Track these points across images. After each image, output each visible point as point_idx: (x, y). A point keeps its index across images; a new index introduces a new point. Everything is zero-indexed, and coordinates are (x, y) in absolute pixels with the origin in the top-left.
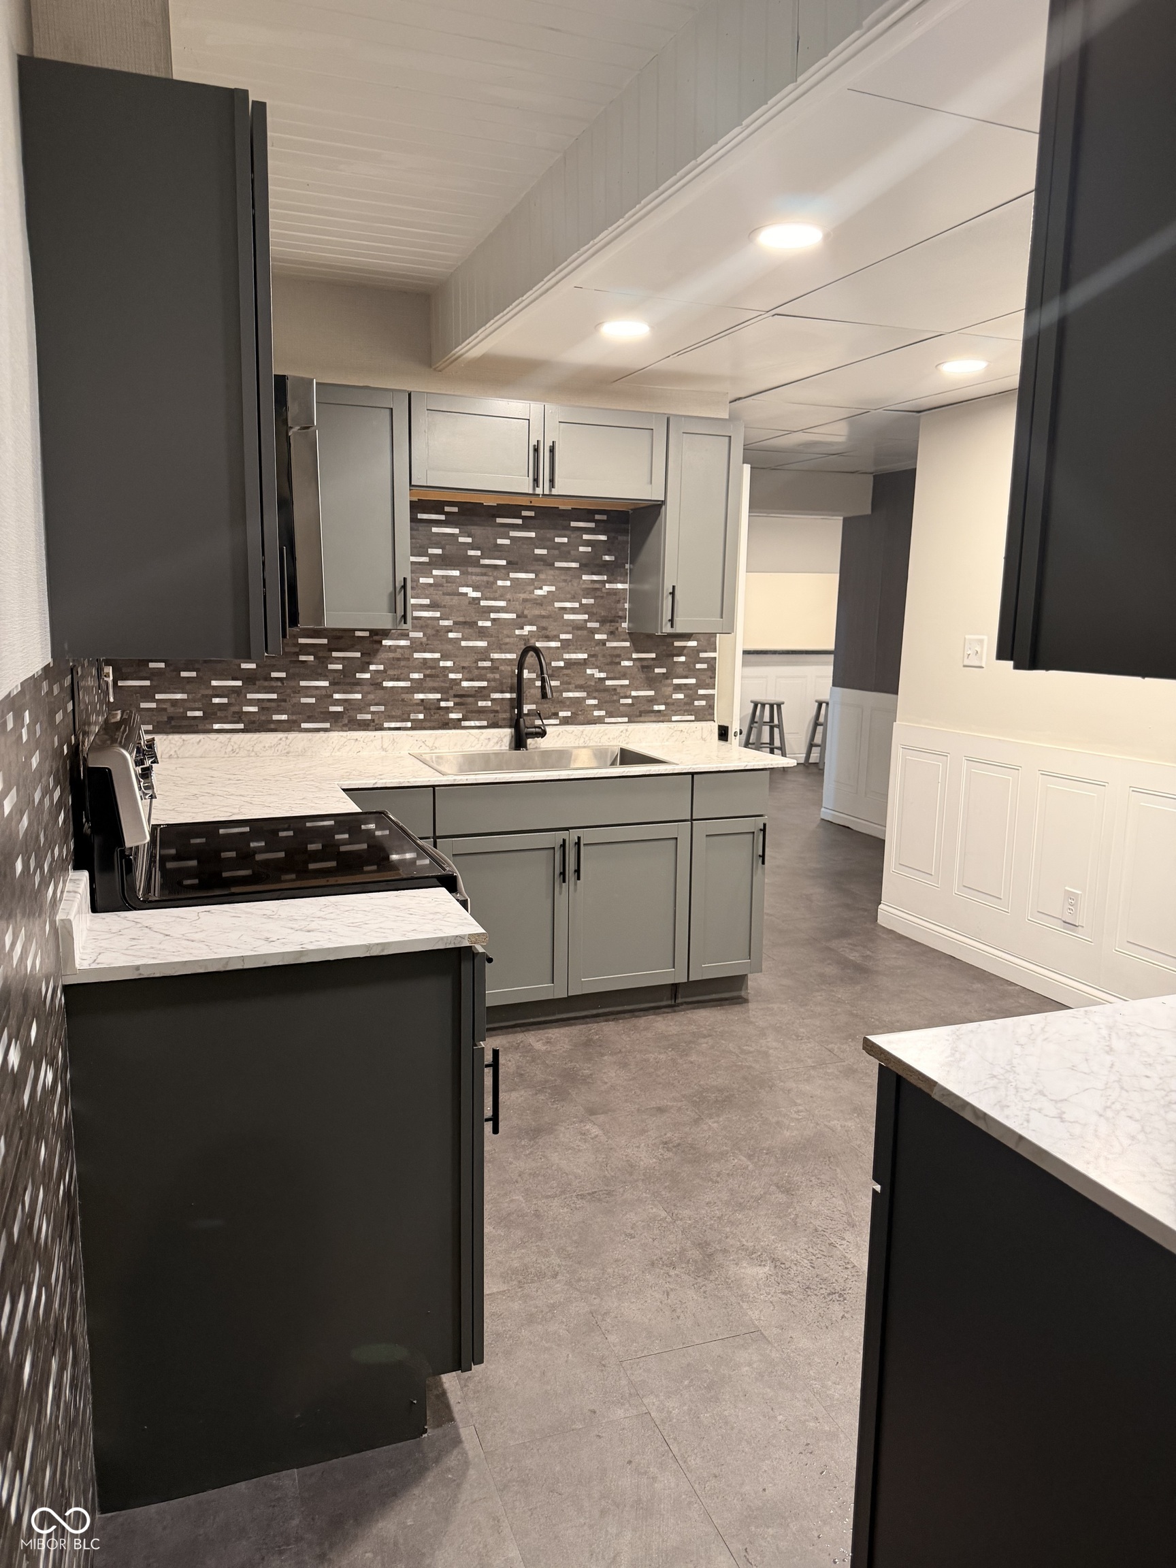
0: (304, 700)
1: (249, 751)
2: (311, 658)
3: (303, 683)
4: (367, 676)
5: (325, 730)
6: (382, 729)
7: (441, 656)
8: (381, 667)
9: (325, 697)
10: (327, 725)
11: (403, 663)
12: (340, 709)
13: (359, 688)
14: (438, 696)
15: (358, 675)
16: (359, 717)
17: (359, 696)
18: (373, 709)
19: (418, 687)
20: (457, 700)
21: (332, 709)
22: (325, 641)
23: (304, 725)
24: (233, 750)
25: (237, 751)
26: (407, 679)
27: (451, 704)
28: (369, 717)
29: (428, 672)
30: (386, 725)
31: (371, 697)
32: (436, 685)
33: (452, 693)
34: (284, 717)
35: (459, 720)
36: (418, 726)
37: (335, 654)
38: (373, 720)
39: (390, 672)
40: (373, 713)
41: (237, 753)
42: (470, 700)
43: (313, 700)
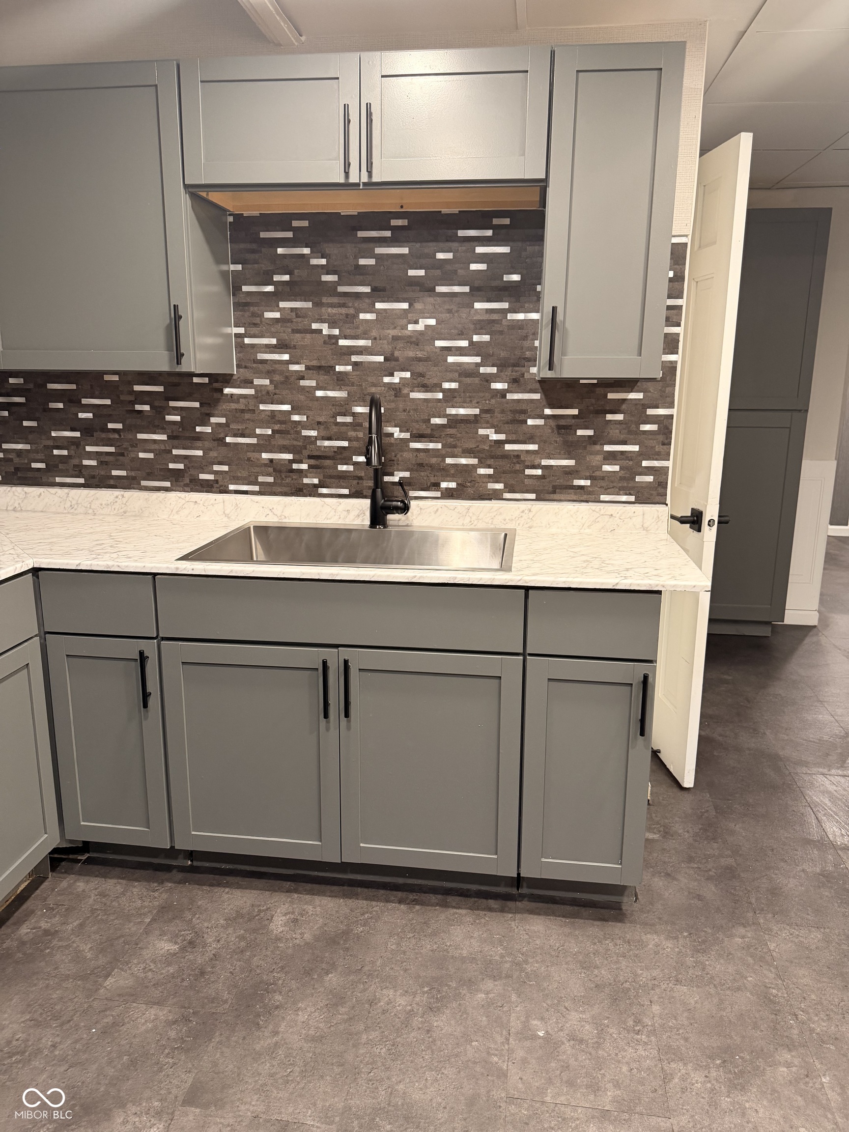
0: (142, 455)
1: (86, 507)
2: (147, 408)
3: (140, 436)
4: (208, 430)
5: (166, 489)
6: (227, 491)
7: (292, 408)
8: (223, 420)
9: (163, 452)
10: (167, 484)
11: (247, 416)
12: (181, 466)
13: (199, 444)
14: (290, 456)
15: (198, 429)
16: (203, 476)
17: (200, 453)
18: (216, 468)
19: (266, 444)
20: (312, 462)
21: (171, 466)
22: (160, 389)
23: (144, 483)
24: (71, 506)
25: (76, 507)
26: (253, 435)
27: (304, 466)
28: (211, 477)
29: (277, 427)
30: (232, 487)
31: (213, 454)
32: (286, 442)
33: (306, 453)
34: (123, 473)
35: (316, 486)
36: (266, 490)
37: (172, 404)
38: (216, 481)
39: (233, 426)
40: (216, 473)
41: (76, 510)
42: (328, 462)
43: (151, 456)
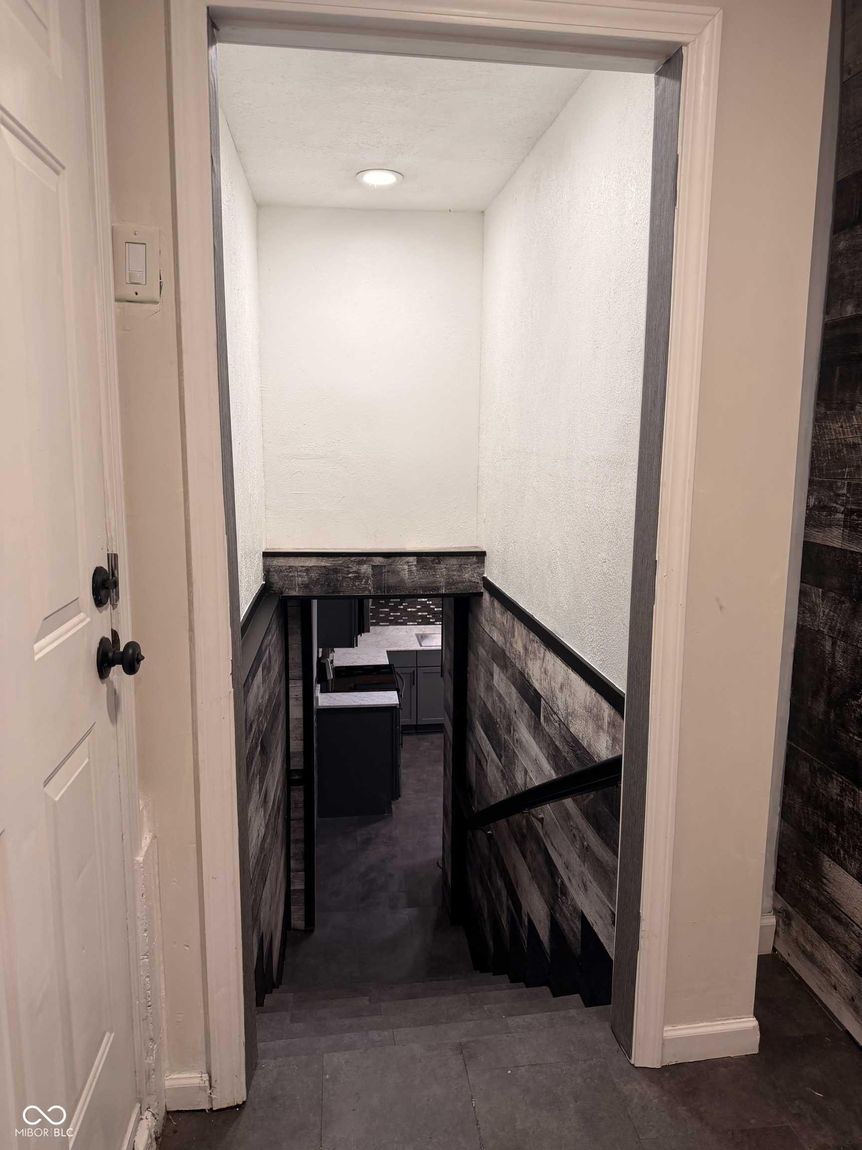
0: (381, 615)
2: (384, 601)
3: (381, 610)
4: (402, 607)
5: (388, 625)
6: (407, 625)
8: (407, 604)
9: (388, 614)
10: (388, 624)
11: (414, 603)
12: (393, 618)
13: (399, 611)
14: (426, 614)
15: (399, 607)
16: (399, 621)
17: (399, 614)
18: (404, 618)
19: (419, 610)
20: (433, 615)
21: (390, 618)
23: (381, 624)
26: (415, 608)
27: (431, 616)
28: (402, 621)
29: (423, 605)
30: (408, 623)
31: (403, 614)
32: (425, 610)
33: (431, 612)
34: (374, 621)
35: (434, 622)
36: (419, 624)
37: (391, 600)
38: (403, 622)
39: (410, 606)
40: (404, 619)
42: (438, 615)
43: (384, 615)
